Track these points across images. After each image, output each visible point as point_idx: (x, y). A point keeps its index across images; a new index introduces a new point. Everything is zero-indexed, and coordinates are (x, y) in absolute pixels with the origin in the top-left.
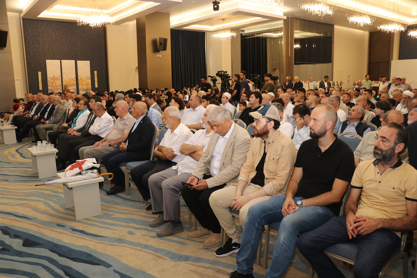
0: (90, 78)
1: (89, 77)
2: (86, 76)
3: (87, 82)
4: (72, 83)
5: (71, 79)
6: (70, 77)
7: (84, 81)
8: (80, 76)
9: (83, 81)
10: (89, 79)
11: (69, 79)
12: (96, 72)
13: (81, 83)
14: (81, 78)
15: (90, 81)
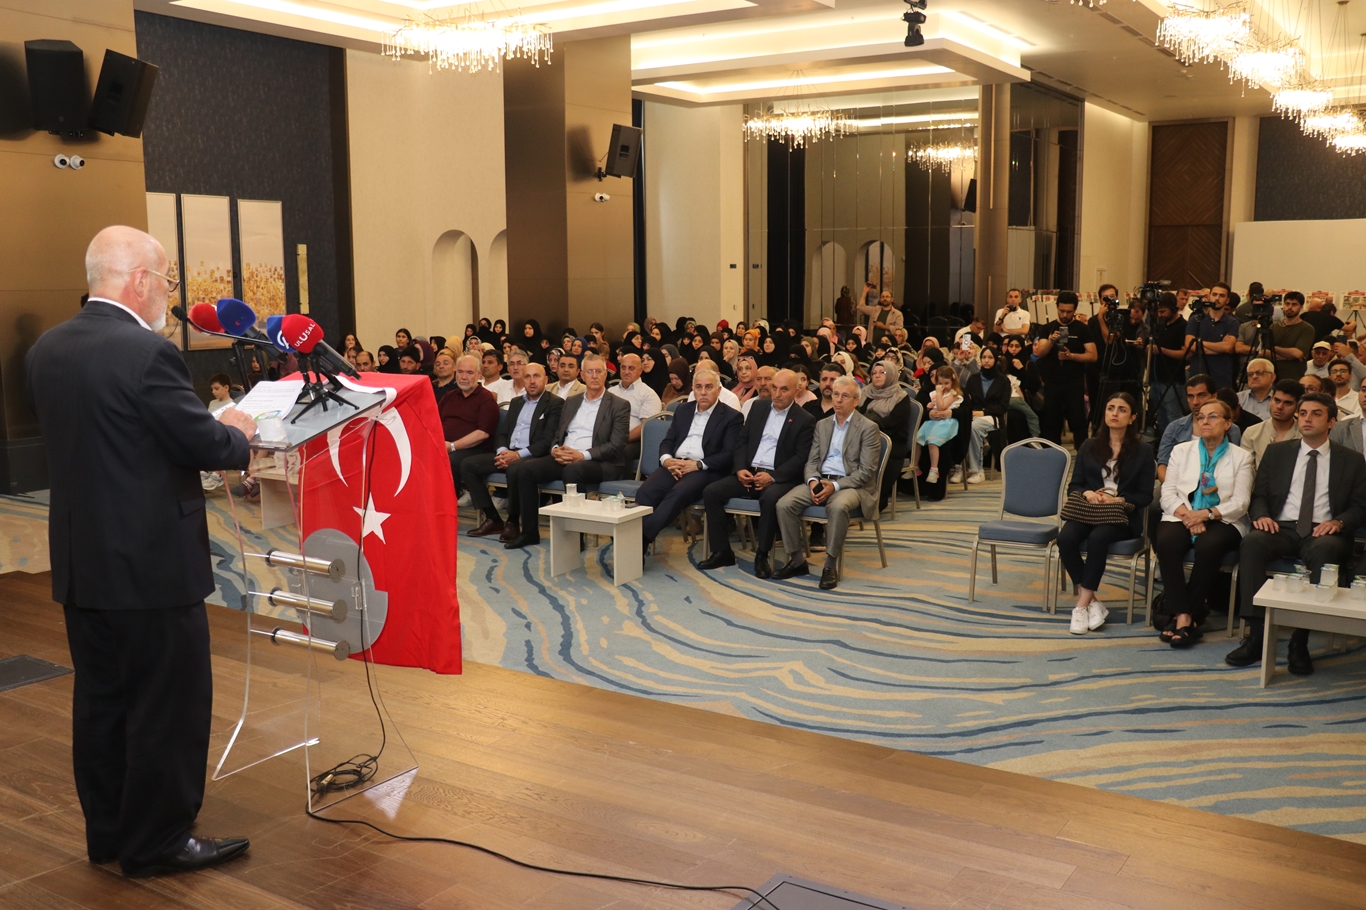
0: (282, 272)
1: (279, 270)
2: (269, 267)
3: (272, 289)
4: (218, 293)
5: (217, 275)
6: (213, 267)
7: (262, 285)
8: (248, 265)
9: (258, 287)
10: (280, 278)
11: (207, 276)
12: (302, 249)
13: (251, 294)
14: (252, 274)
15: (281, 286)
